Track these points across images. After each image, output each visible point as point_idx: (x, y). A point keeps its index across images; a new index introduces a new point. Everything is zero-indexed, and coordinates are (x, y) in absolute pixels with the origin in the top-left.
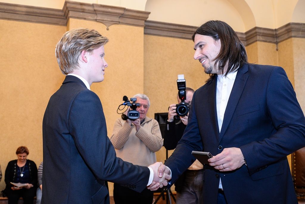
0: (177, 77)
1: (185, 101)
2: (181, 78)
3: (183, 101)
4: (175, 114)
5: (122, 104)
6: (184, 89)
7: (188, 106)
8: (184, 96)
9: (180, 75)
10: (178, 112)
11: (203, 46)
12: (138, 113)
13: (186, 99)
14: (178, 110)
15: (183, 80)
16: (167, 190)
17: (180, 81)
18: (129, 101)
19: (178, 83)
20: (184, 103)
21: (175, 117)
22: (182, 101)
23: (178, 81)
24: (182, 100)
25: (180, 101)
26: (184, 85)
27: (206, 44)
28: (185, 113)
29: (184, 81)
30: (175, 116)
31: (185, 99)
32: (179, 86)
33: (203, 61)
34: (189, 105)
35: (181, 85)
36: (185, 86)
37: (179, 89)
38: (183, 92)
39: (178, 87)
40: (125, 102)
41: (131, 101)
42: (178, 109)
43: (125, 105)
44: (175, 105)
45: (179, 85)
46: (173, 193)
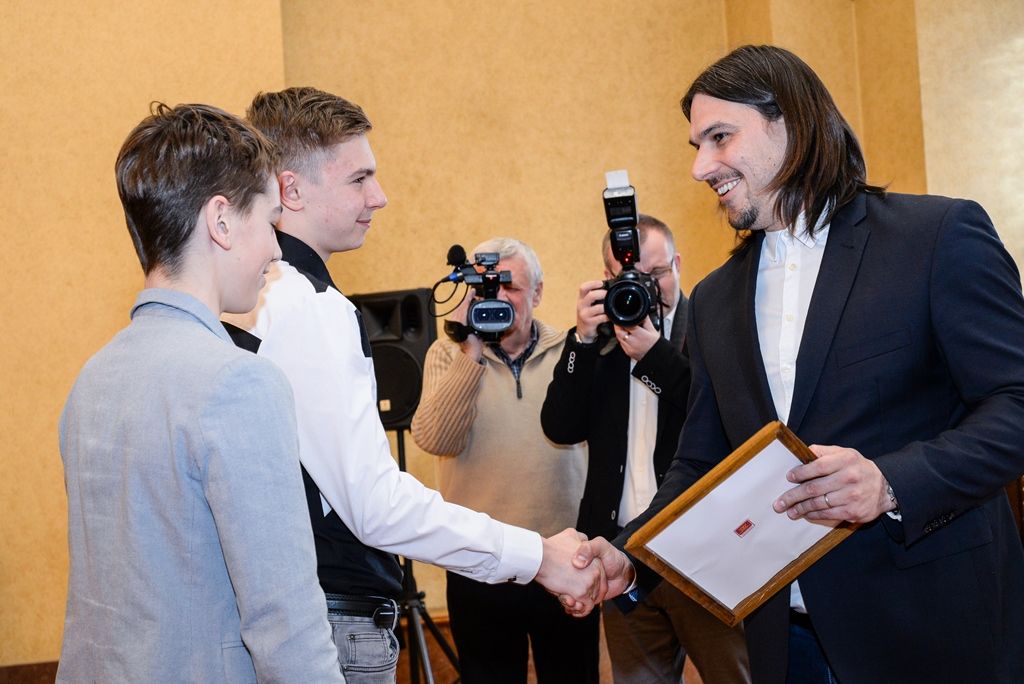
0: (604, 179)
1: (637, 265)
2: (618, 183)
3: (628, 267)
4: (603, 318)
5: (446, 280)
6: (632, 224)
7: (648, 284)
8: (631, 247)
9: (613, 173)
10: (613, 310)
11: (725, 139)
12: (508, 309)
13: (638, 260)
14: (611, 305)
15: (626, 189)
16: (411, 608)
17: (616, 194)
18: (472, 266)
19: (606, 201)
20: (634, 274)
21: (603, 330)
22: (624, 269)
23: (608, 195)
24: (623, 263)
25: (618, 268)
26: (629, 210)
27: (738, 131)
28: (638, 314)
29: (629, 193)
30: (600, 327)
31: (636, 258)
32: (612, 213)
33: (725, 188)
34: (650, 280)
35: (620, 210)
36: (633, 213)
37: (610, 225)
38: (624, 235)
39: (609, 217)
40: (456, 271)
41: (479, 264)
42: (611, 299)
43: (458, 281)
44: (601, 284)
45: (612, 210)
46: (435, 621)
